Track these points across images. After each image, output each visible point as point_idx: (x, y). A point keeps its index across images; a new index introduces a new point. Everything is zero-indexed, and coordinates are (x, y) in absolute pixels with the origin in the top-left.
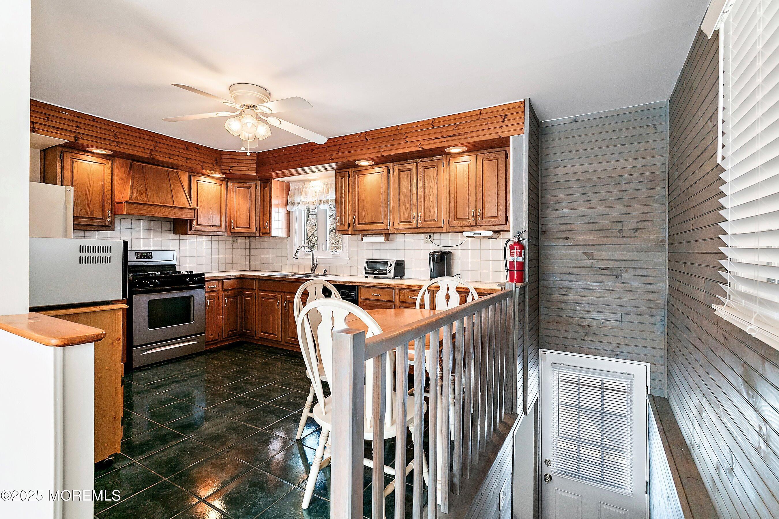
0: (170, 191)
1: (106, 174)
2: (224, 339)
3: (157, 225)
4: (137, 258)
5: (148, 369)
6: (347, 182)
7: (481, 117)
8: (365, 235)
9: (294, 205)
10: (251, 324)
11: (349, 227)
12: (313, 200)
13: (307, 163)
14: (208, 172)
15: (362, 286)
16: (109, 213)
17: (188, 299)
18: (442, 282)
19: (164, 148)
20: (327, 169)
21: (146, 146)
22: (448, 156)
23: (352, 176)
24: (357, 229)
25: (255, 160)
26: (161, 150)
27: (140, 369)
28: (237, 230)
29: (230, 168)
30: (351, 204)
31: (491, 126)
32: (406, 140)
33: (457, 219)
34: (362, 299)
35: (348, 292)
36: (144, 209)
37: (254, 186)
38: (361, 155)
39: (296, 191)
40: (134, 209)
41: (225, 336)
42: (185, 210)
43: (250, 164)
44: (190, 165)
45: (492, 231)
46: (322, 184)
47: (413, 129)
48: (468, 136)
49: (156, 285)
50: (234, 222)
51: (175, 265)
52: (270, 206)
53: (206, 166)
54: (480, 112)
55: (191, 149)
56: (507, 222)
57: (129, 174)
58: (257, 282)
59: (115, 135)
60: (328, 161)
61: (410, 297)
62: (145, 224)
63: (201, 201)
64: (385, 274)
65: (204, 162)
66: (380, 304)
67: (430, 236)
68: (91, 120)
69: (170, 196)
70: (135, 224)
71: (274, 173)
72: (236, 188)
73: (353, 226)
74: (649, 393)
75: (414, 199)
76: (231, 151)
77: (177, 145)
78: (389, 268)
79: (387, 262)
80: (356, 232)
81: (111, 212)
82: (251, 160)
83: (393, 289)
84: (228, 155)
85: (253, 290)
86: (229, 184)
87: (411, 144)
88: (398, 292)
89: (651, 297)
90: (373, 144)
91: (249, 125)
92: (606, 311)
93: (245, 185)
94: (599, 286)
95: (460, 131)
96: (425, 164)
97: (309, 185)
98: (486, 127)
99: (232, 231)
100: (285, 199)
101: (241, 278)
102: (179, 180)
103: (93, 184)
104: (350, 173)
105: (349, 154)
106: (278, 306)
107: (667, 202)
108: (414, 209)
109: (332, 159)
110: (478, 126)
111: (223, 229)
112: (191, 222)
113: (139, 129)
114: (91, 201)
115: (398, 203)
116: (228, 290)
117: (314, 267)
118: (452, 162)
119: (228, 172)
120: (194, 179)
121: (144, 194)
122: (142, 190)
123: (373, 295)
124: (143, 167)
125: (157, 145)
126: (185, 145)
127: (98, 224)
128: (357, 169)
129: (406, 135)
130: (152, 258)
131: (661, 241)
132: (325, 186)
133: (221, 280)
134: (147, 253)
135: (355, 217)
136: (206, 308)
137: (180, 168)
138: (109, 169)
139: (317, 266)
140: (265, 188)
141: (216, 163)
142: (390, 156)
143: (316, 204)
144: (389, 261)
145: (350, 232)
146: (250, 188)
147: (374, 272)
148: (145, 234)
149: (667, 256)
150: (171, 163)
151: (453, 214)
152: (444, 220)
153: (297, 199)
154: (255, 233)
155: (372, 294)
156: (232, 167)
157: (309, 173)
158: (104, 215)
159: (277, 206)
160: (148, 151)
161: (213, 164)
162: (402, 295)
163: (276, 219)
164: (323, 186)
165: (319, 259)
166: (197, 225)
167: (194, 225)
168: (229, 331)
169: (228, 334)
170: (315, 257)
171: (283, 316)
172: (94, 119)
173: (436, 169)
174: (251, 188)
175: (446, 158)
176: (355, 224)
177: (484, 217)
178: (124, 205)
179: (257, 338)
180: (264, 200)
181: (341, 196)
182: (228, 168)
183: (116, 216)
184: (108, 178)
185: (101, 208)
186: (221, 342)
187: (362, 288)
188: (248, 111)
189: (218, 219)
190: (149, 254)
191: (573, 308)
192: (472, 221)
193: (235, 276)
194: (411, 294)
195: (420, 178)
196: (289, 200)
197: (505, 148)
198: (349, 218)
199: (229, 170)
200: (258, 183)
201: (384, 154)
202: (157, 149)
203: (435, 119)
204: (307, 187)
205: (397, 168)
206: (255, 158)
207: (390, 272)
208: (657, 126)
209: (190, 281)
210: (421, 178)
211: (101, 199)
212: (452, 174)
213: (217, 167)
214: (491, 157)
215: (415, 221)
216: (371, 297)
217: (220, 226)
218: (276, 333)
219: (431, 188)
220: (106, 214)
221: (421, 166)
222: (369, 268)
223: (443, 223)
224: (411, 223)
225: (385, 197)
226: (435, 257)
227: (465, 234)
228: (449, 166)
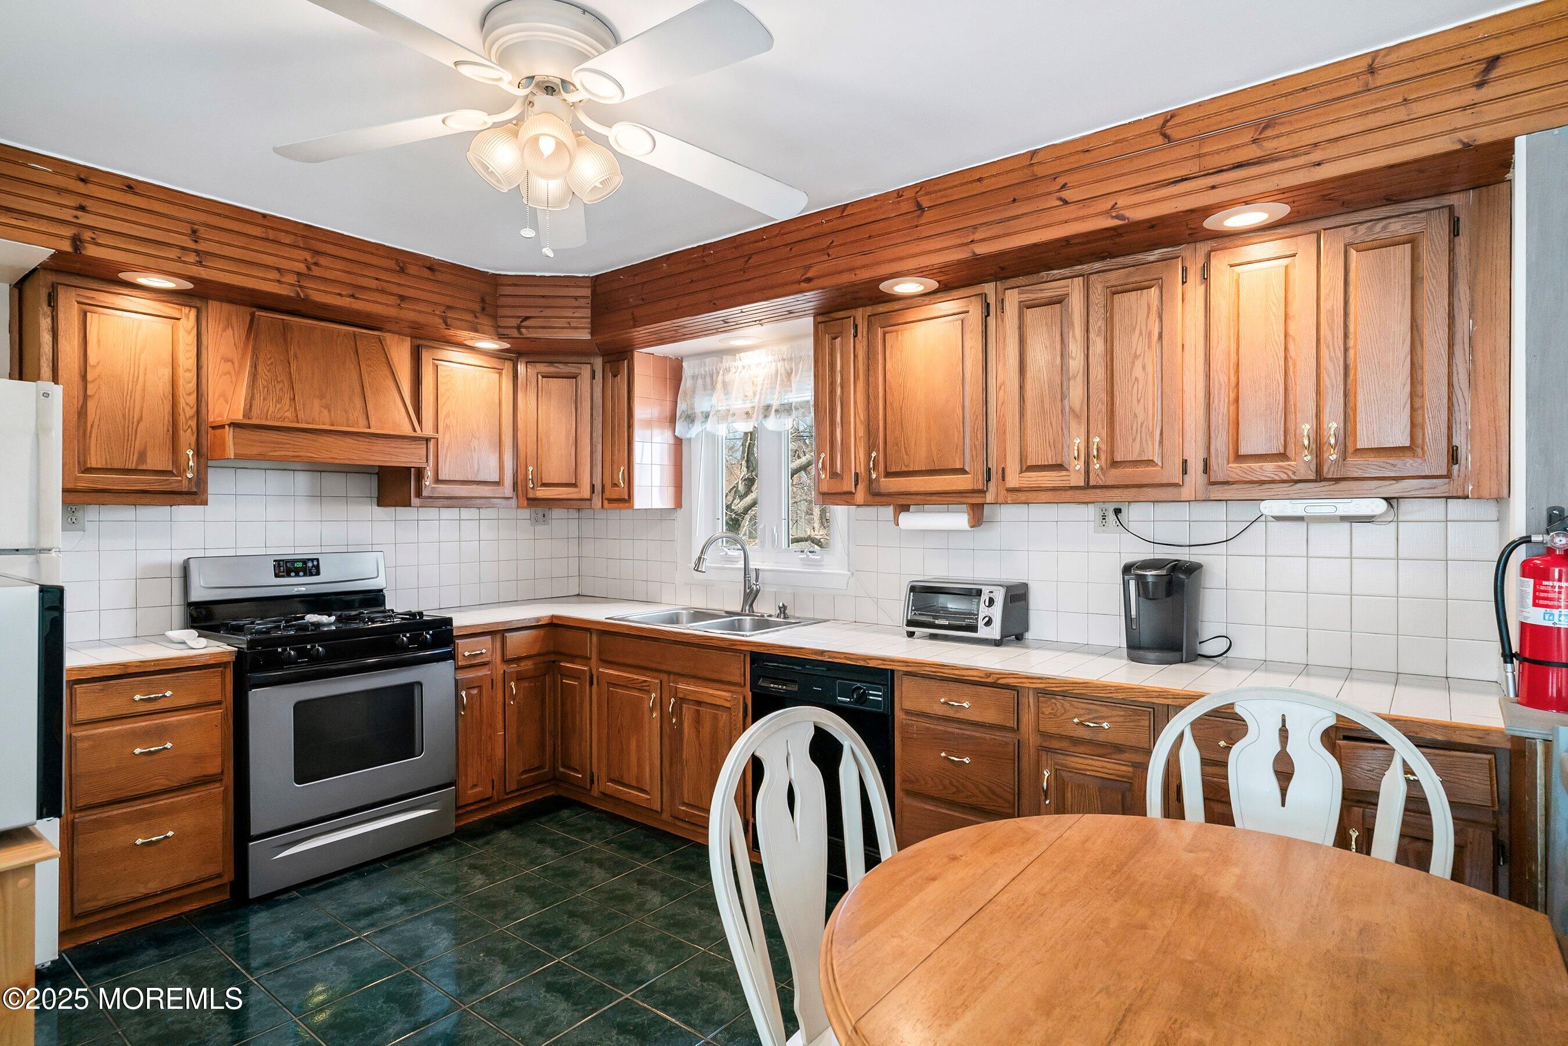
0: (358, 389)
1: (181, 347)
2: (507, 794)
3: (334, 483)
4: (276, 576)
5: (290, 900)
6: (849, 348)
7: (1375, 81)
8: (905, 508)
9: (693, 421)
10: (581, 755)
11: (856, 485)
12: (748, 406)
13: (732, 296)
14: (464, 335)
15: (908, 674)
16: (190, 457)
17: (408, 692)
18: (1257, 705)
19: (338, 270)
20: (790, 312)
21: (284, 264)
22: (1203, 248)
23: (865, 331)
24: (883, 490)
25: (586, 297)
26: (328, 274)
27: (269, 900)
28: (542, 493)
29: (521, 322)
30: (862, 415)
31: (1420, 109)
32: (1061, 199)
33: (1239, 458)
34: (908, 712)
35: (859, 688)
36: (285, 444)
37: (586, 371)
38: (901, 259)
39: (700, 381)
40: (256, 443)
41: (512, 786)
42: (405, 444)
43: (574, 310)
44: (411, 316)
45: (1386, 499)
46: (770, 358)
47: (1087, 159)
48: (1316, 156)
49: (315, 659)
50: (535, 470)
51: (381, 590)
52: (630, 426)
53: (455, 319)
54: (1371, 63)
55: (412, 270)
56: (1456, 467)
57: (246, 345)
58: (595, 638)
59: (194, 232)
60: (796, 287)
61: (1076, 720)
62: (302, 481)
63: (447, 416)
64: (973, 628)
65: (449, 307)
66: (967, 733)
67: (1117, 511)
68: (122, 190)
69: (358, 402)
70: (275, 481)
71: (641, 333)
72: (540, 376)
73: (870, 481)
75: (1076, 393)
76: (522, 274)
77: (374, 260)
78: (984, 611)
79: (979, 593)
80: (877, 497)
81: (198, 453)
82: (576, 298)
83: (1013, 688)
84: (516, 285)
85: (586, 659)
86: (521, 368)
87: (1080, 209)
88: (1031, 701)
90: (944, 219)
91: (547, 146)
93: (563, 369)
95: (1282, 144)
96: (1114, 278)
97: (734, 364)
98: (1401, 114)
99: (531, 495)
100: (668, 405)
101: (554, 626)
102: (384, 360)
103: (145, 374)
104: (859, 322)
105: (860, 260)
106: (652, 710)
108: (1073, 424)
109: (809, 280)
110: (1361, 115)
111: (507, 489)
112: (420, 473)
113: (264, 216)
114: (138, 423)
115: (1017, 407)
116: (518, 660)
117: (751, 596)
118: (1220, 263)
119: (515, 333)
120: (426, 356)
121: (287, 398)
122: (281, 389)
123: (946, 703)
124: (285, 326)
125: (313, 261)
126: (397, 260)
127: (162, 488)
128: (881, 308)
129: (1061, 181)
130: (318, 573)
132: (779, 364)
133: (498, 633)
134: (305, 562)
135: (874, 454)
136: (457, 714)
137: (388, 326)
138: (189, 332)
139: (758, 591)
140: (615, 376)
141: (483, 309)
142: (1002, 254)
143: (755, 416)
144: (986, 590)
145: (860, 496)
146: (575, 377)
147: (937, 622)
148: (303, 510)
150: (358, 313)
151: (1221, 443)
152: (1185, 462)
153: (702, 404)
154: (590, 500)
155: (942, 700)
156: (527, 318)
157: (737, 326)
158: (175, 462)
159: (649, 424)
160: (291, 279)
161: (473, 312)
162: (1047, 711)
163: (647, 460)
164: (774, 364)
165: (764, 570)
166: (437, 480)
167: (427, 482)
168: (525, 772)
169: (519, 782)
170: (753, 565)
171: (666, 740)
172: (130, 186)
173: (1158, 291)
174: (579, 378)
175: (1193, 256)
176: (874, 476)
177: (1350, 450)
178: (229, 434)
179: (595, 793)
180: (613, 410)
181: (832, 392)
182: (514, 322)
183: (210, 463)
184: (187, 360)
185: (169, 444)
186: (500, 802)
187: (905, 678)
188: (542, 99)
189: (493, 462)
190: (310, 564)
192: (1303, 462)
193: (538, 619)
194: (1082, 712)
195: (1097, 323)
196: (681, 407)
197: (1447, 197)
198: (857, 458)
199: (519, 328)
200: (598, 362)
201: (981, 249)
202: (316, 271)
203: (1173, 115)
204: (727, 370)
205: (1013, 298)
206: (587, 292)
207: (989, 623)
209: (411, 640)
210: (1101, 323)
211: (168, 418)
212: (1220, 303)
213: (484, 321)
214: (1383, 235)
215: (1079, 466)
216: (939, 710)
217: (497, 484)
218: (648, 788)
219: (1136, 356)
220: (183, 461)
221: (1100, 287)
222: (918, 607)
223: (1185, 472)
224: (1064, 473)
225: (972, 389)
226: (1141, 580)
227: (1271, 507)
228: (1205, 279)
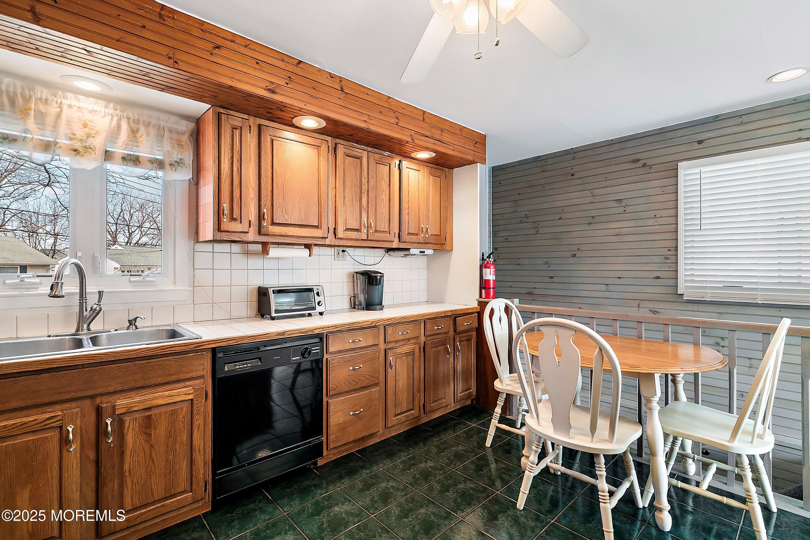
6: (246, 139)
11: (249, 228)
22: (398, 158)
23: (256, 132)
24: (271, 233)
33: (409, 234)
47: (403, 112)
56: (446, 242)
64: (313, 308)
67: (343, 251)
75: (364, 200)
78: (317, 299)
79: (311, 290)
87: (401, 130)
104: (251, 125)
108: (363, 212)
123: (352, 342)
128: (267, 123)
129: (396, 115)
135: (264, 211)
144: (315, 288)
145: (251, 235)
151: (404, 228)
152: (395, 233)
173: (389, 168)
176: (264, 224)
187: (331, 336)
192: (421, 238)
194: (401, 329)
197: (444, 168)
198: (250, 211)
205: (341, 149)
207: (321, 304)
212: (405, 179)
214: (436, 173)
215: (365, 230)
216: (348, 347)
221: (372, 158)
224: (360, 233)
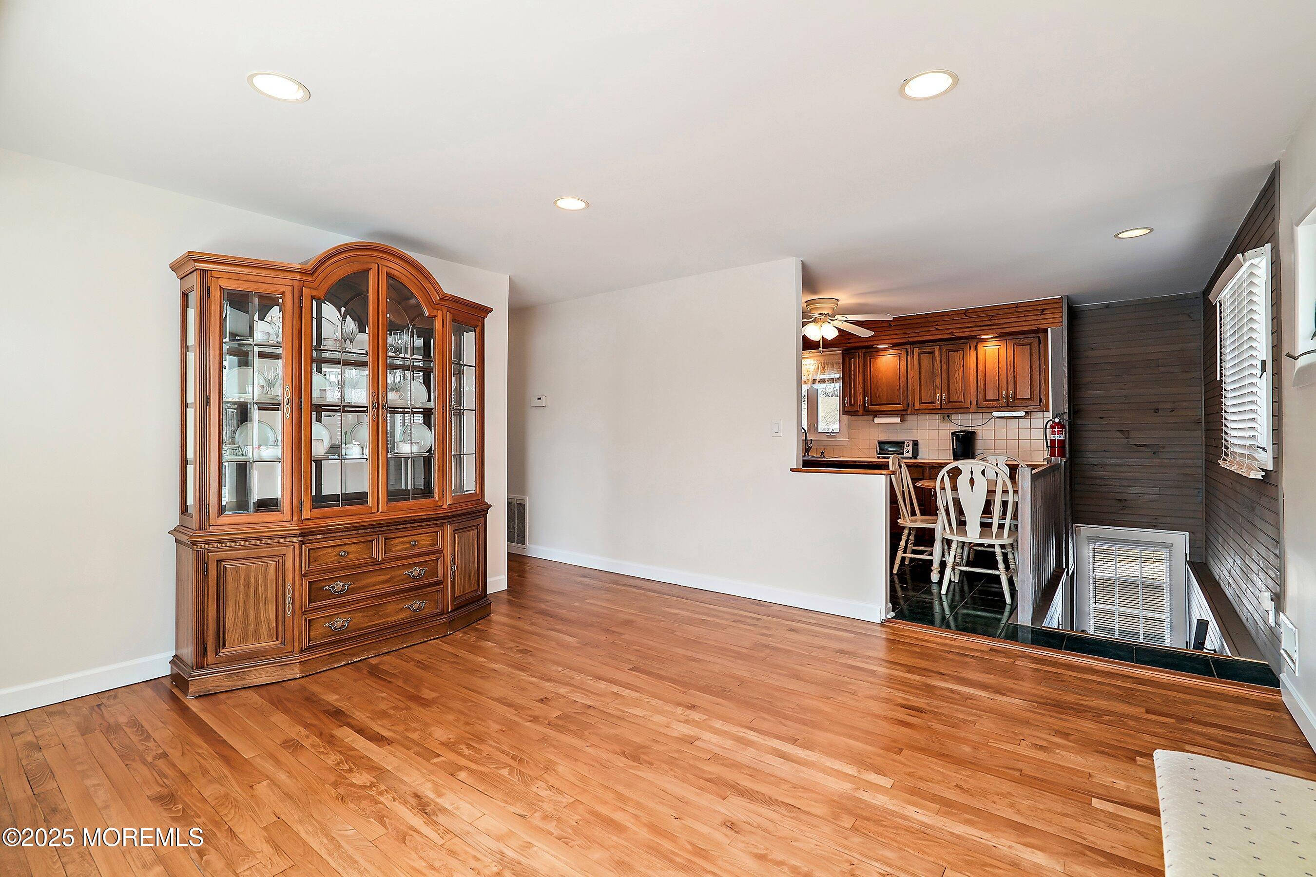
6: (856, 364)
7: (1018, 310)
8: (875, 416)
11: (859, 409)
18: (964, 465)
22: (975, 341)
23: (863, 358)
24: (869, 410)
30: (862, 386)
31: (1029, 318)
32: (936, 328)
33: (986, 401)
45: (1025, 412)
54: (1017, 306)
56: (1041, 403)
64: (903, 454)
67: (948, 416)
73: (864, 407)
74: (1188, 560)
75: (938, 380)
78: (905, 449)
79: (904, 443)
80: (866, 413)
83: (921, 467)
87: (942, 331)
89: (1188, 471)
92: (1142, 485)
94: (1135, 462)
95: (996, 322)
96: (949, 349)
98: (1023, 319)
104: (860, 355)
107: (1203, 384)
108: (937, 390)
110: (1015, 318)
115: (918, 385)
117: (808, 449)
118: (980, 346)
131: (1198, 420)
135: (866, 398)
139: (811, 447)
142: (910, 341)
144: (906, 441)
145: (861, 412)
149: (1204, 433)
151: (981, 396)
152: (971, 401)
173: (962, 352)
175: (973, 345)
176: (866, 406)
177: (1016, 398)
181: (850, 377)
191: (1111, 483)
192: (1003, 402)
195: (944, 360)
197: (1038, 334)
198: (860, 399)
203: (967, 310)
205: (916, 351)
207: (908, 452)
208: (1191, 315)
212: (980, 357)
214: (1024, 343)
215: (938, 403)
219: (956, 371)
221: (944, 350)
222: (881, 448)
223: (971, 404)
224: (933, 405)
225: (903, 378)
226: (957, 437)
227: (995, 414)
228: (976, 350)
